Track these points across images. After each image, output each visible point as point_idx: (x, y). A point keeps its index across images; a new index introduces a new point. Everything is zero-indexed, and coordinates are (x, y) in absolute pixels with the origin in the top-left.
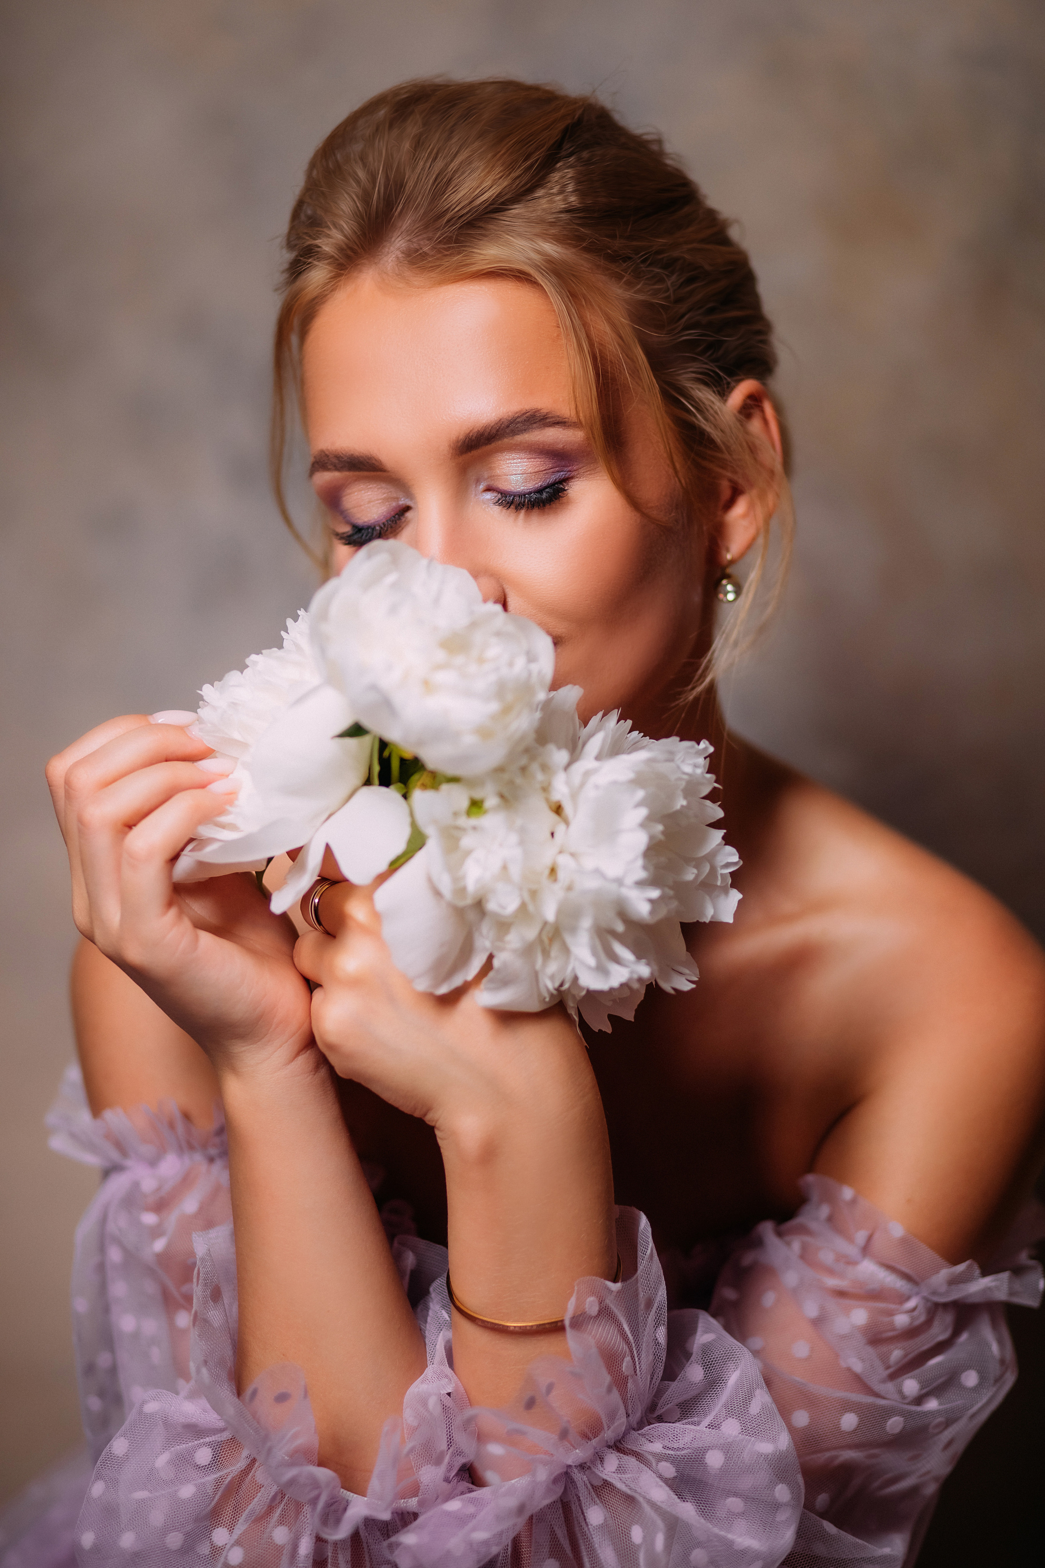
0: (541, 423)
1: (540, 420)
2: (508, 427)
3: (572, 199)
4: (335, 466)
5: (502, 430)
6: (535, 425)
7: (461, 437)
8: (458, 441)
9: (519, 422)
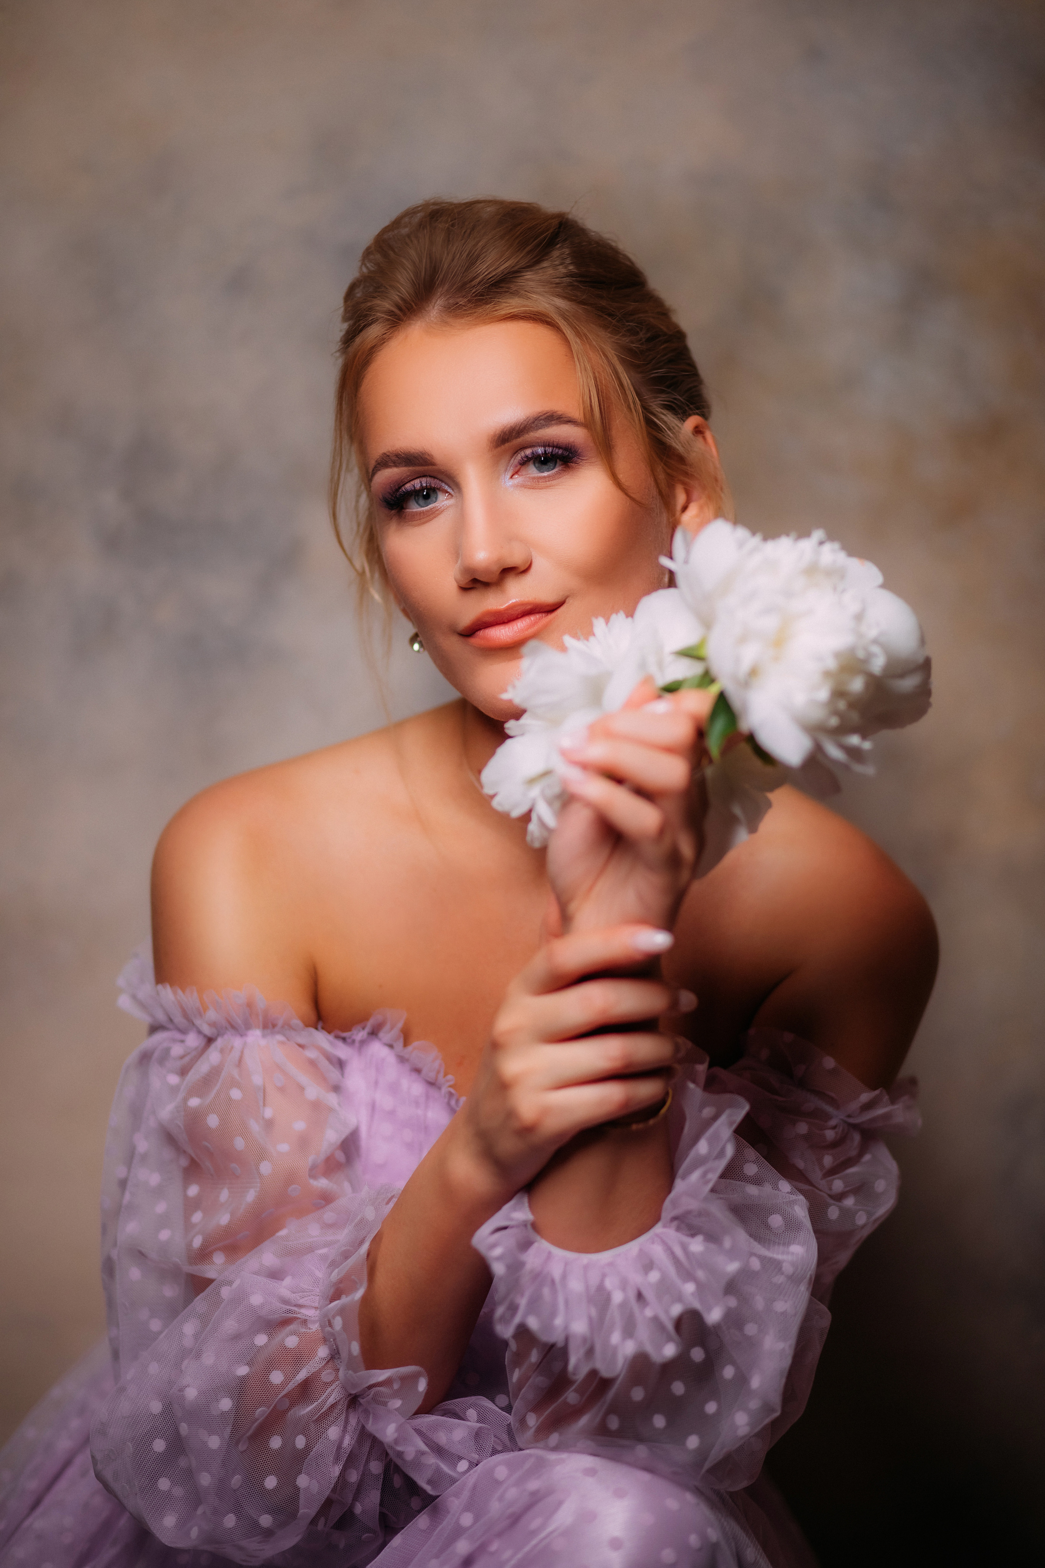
0: (558, 421)
1: (557, 419)
2: (533, 422)
3: (571, 267)
4: (394, 463)
5: (529, 425)
6: (553, 422)
7: (498, 432)
8: (495, 435)
9: (541, 419)
